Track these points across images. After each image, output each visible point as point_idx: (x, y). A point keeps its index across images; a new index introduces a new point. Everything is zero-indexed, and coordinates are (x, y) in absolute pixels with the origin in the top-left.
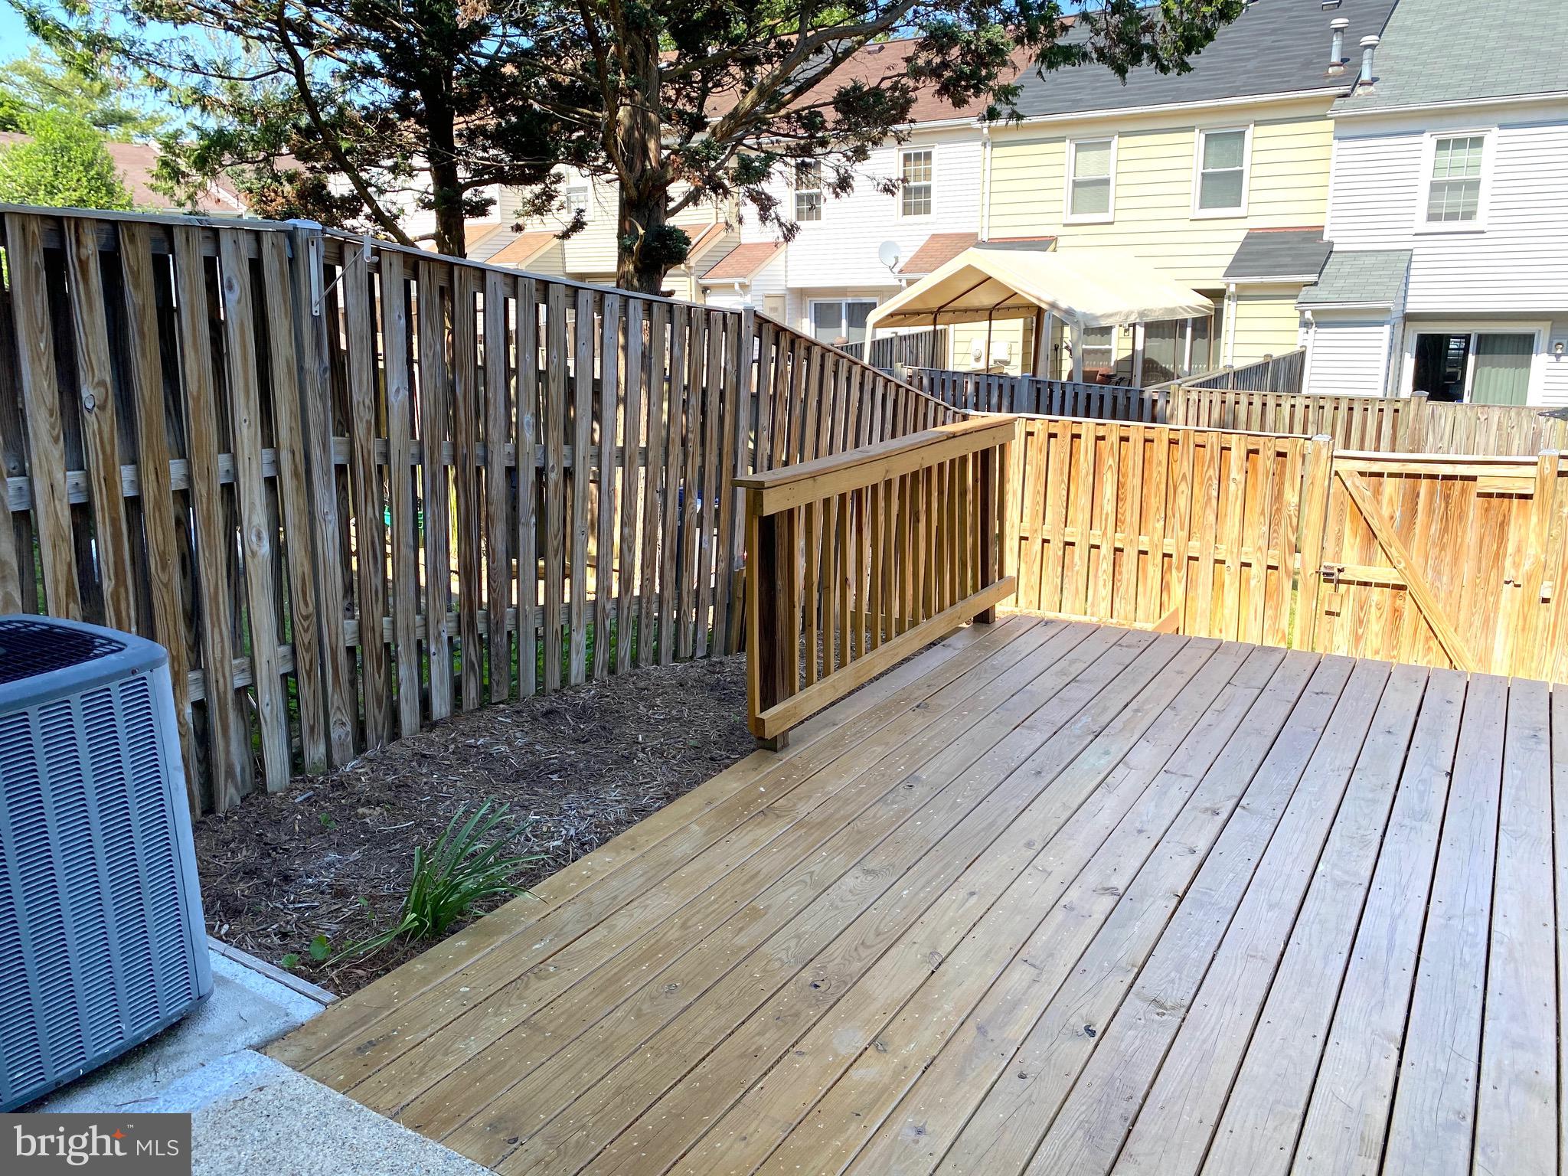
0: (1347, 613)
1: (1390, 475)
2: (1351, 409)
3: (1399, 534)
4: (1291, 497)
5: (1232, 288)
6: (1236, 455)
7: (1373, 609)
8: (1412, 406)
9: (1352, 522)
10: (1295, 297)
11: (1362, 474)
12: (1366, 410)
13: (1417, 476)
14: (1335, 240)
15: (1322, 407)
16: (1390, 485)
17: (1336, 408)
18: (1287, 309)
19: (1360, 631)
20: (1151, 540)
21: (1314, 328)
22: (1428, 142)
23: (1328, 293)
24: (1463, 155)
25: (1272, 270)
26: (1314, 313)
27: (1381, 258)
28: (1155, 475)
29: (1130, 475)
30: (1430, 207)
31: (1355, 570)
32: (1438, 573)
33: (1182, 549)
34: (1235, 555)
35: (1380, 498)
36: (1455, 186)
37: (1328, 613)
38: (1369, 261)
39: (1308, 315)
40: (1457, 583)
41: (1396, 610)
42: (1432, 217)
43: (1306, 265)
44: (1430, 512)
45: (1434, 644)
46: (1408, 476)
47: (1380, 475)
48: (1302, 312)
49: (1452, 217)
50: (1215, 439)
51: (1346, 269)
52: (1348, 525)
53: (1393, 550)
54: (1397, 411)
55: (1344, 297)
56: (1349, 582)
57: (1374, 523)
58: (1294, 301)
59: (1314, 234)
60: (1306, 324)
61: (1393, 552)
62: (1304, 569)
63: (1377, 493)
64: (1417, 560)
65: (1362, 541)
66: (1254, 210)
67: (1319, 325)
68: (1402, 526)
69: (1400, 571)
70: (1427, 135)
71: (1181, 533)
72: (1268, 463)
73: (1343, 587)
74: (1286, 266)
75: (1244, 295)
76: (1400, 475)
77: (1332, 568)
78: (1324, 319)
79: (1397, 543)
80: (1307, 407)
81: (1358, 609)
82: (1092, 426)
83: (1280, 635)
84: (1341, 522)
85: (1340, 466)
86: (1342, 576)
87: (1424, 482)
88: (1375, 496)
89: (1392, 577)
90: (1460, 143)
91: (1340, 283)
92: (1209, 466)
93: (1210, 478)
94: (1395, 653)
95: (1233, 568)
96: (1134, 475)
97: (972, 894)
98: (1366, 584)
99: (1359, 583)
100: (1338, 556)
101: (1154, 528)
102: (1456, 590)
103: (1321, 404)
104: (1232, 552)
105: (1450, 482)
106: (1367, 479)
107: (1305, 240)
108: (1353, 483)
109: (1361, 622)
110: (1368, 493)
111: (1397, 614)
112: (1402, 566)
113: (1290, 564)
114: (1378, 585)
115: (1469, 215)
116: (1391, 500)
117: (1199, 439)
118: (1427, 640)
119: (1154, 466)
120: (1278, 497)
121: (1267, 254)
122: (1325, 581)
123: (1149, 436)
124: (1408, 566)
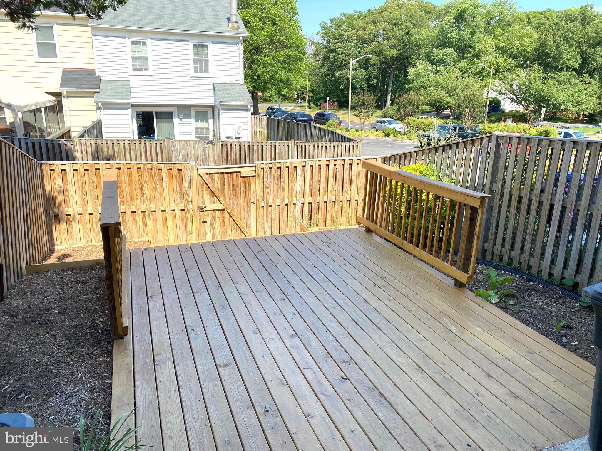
0: (209, 221)
1: (215, 173)
2: (145, 144)
3: (221, 193)
4: (186, 185)
5: (65, 93)
6: (164, 171)
7: (217, 218)
8: (166, 142)
9: (206, 191)
10: (93, 97)
11: (207, 174)
12: (151, 144)
13: (223, 173)
14: (101, 75)
15: (135, 144)
16: (216, 177)
17: (140, 144)
18: (91, 102)
19: (214, 226)
20: (136, 207)
21: (103, 110)
22: (127, 41)
23: (105, 96)
24: (141, 48)
25: (80, 86)
26: (102, 104)
27: (120, 83)
28: (134, 182)
29: (124, 182)
30: (133, 65)
31: (210, 207)
32: (233, 203)
33: (149, 209)
34: (169, 208)
35: (213, 181)
36: (140, 59)
37: (203, 222)
38: (117, 84)
39: (100, 105)
40: (239, 205)
41: (223, 217)
42: (135, 69)
43: (93, 85)
44: (229, 184)
45: (235, 225)
46: (221, 173)
47: (213, 174)
48: (97, 104)
49: (141, 70)
50: (155, 166)
51: (108, 87)
52: (205, 192)
53: (220, 198)
54: (161, 144)
55: (112, 98)
56: (208, 211)
57: (213, 190)
58: (93, 99)
59: (92, 72)
60: (99, 108)
61: (220, 199)
62: (194, 209)
63: (212, 179)
64: (227, 200)
65: (210, 195)
66: (63, 60)
67: (105, 109)
68: (221, 190)
69: (224, 205)
70: (127, 38)
71: (147, 203)
72: (176, 173)
73: (206, 213)
74: (85, 85)
75: (70, 96)
76: (218, 173)
77: (202, 207)
78: (107, 107)
79: (221, 196)
80: (129, 144)
81: (212, 219)
82: (104, 165)
83: (189, 233)
84: (202, 191)
85: (200, 172)
86: (206, 209)
87: (226, 175)
88: (212, 181)
89: (221, 207)
90: (139, 43)
91: (108, 93)
92: (154, 176)
93: (155, 181)
94: (225, 231)
95: (169, 213)
96: (125, 183)
97: (263, 356)
98: (213, 210)
99: (211, 210)
100: (203, 202)
101: (137, 202)
102: (239, 208)
103: (135, 142)
104: (168, 207)
105: (233, 174)
106: (208, 175)
107: (89, 74)
108: (205, 177)
109: (213, 223)
110: (210, 180)
111: (224, 218)
112: (224, 203)
113: (188, 208)
114: (217, 210)
115: (146, 70)
116: (217, 181)
117: (149, 166)
118: (233, 225)
119: (133, 178)
120: (181, 184)
121: (76, 79)
122: (200, 211)
123: (129, 166)
124: (226, 202)
